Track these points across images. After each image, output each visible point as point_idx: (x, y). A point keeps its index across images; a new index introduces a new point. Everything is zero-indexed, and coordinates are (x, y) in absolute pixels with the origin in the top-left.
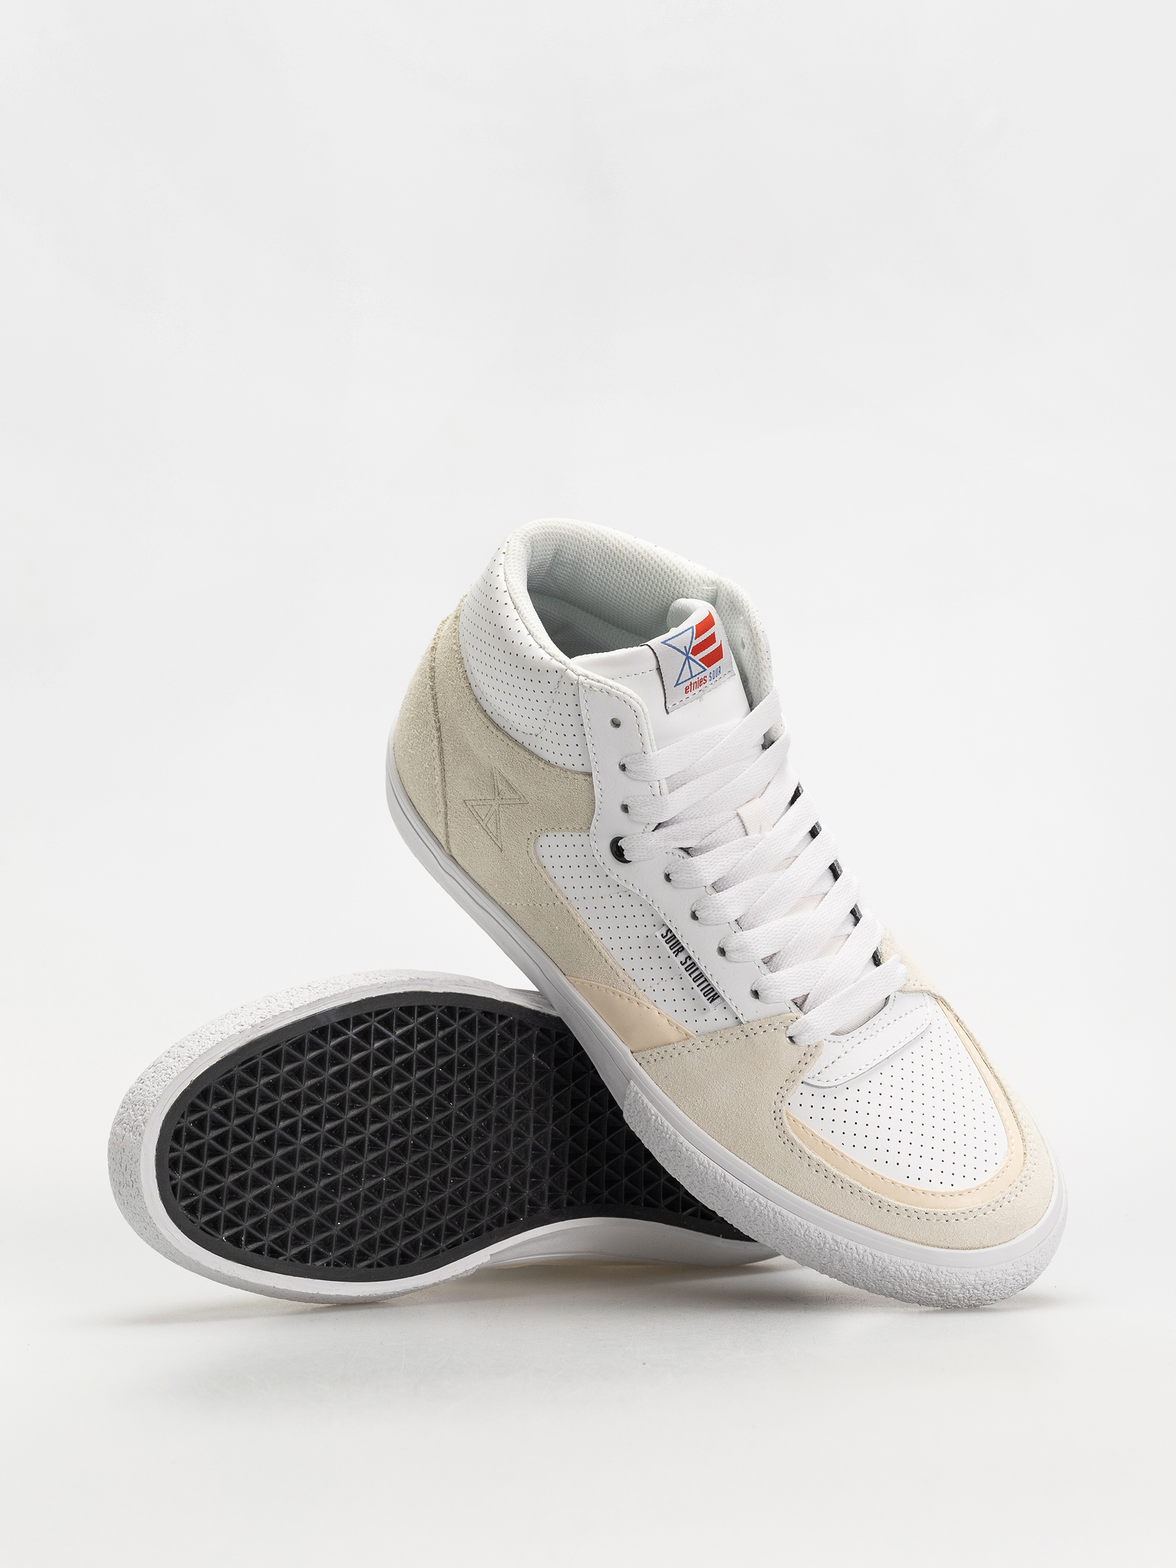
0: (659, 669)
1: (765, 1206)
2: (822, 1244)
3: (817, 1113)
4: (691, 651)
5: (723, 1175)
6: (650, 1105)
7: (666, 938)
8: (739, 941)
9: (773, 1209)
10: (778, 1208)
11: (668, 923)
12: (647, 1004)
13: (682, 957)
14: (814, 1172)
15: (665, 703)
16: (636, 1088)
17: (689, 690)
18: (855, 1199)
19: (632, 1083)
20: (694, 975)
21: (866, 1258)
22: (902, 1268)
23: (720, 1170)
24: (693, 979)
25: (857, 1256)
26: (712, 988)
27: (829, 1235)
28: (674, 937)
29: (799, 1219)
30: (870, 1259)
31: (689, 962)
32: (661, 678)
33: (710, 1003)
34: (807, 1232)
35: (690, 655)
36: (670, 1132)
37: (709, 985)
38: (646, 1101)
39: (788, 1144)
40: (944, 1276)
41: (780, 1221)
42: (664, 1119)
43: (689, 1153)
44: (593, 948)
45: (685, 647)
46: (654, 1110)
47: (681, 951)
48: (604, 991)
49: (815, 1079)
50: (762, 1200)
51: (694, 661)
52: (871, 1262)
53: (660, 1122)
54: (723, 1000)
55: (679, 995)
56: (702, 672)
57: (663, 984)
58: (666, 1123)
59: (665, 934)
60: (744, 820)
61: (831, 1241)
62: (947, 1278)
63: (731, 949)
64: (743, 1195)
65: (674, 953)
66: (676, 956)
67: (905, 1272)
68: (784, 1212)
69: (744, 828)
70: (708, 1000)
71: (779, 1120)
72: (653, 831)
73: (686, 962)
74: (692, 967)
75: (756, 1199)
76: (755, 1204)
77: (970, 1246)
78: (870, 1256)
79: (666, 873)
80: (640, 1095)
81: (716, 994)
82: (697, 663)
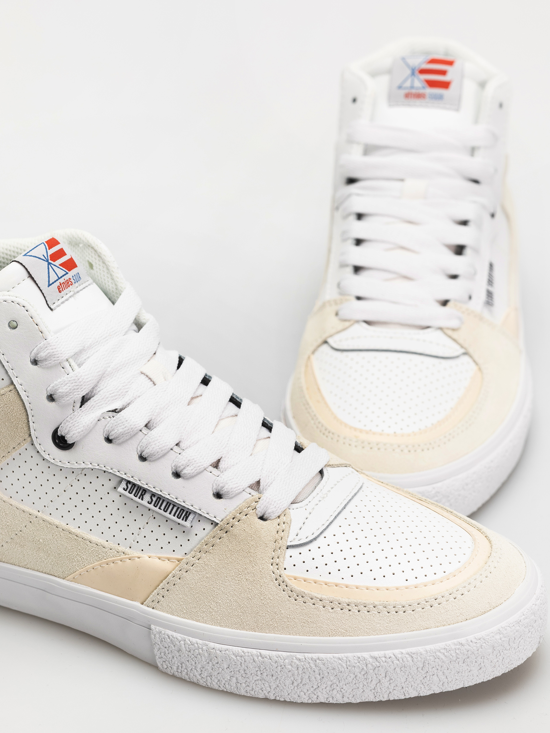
0: (30, 276)
1: (304, 660)
2: (365, 668)
3: (310, 565)
4: (49, 259)
5: (259, 654)
6: (175, 634)
7: (128, 490)
8: (187, 458)
9: (312, 659)
10: (315, 656)
11: (124, 477)
12: (137, 555)
13: (147, 497)
14: (331, 610)
15: (46, 302)
16: (158, 629)
17: (61, 289)
18: (374, 615)
19: (153, 627)
20: (162, 508)
21: (405, 659)
22: (438, 654)
23: (254, 651)
24: (164, 510)
25: (398, 662)
26: (182, 509)
27: (366, 655)
28: (134, 485)
29: (336, 655)
30: (410, 659)
31: (154, 499)
32: (35, 282)
33: (186, 521)
34: (348, 663)
35: (50, 261)
36: (200, 646)
37: (178, 508)
38: (170, 633)
39: (300, 599)
40: (475, 645)
41: (322, 666)
42: (190, 638)
43: (223, 652)
44: (76, 537)
45: (43, 255)
46: (179, 636)
47: (144, 494)
48: (100, 568)
49: (297, 540)
50: (299, 656)
51: (54, 265)
52: (411, 661)
53: (189, 642)
54: (195, 513)
55: (158, 533)
56: (65, 275)
57: (143, 532)
58: (194, 640)
59: (126, 487)
60: (148, 374)
61: (371, 660)
62: (478, 645)
63: (182, 467)
64: (283, 661)
65: (139, 498)
66: (142, 500)
67: (442, 656)
68: (322, 656)
69: (151, 381)
70: (183, 520)
71: (283, 584)
72: (81, 407)
73: (152, 500)
74: (159, 502)
75: (294, 658)
76: (295, 662)
77: (483, 611)
78: (407, 656)
79: (105, 437)
80: (163, 632)
81: (187, 512)
82: (59, 268)
